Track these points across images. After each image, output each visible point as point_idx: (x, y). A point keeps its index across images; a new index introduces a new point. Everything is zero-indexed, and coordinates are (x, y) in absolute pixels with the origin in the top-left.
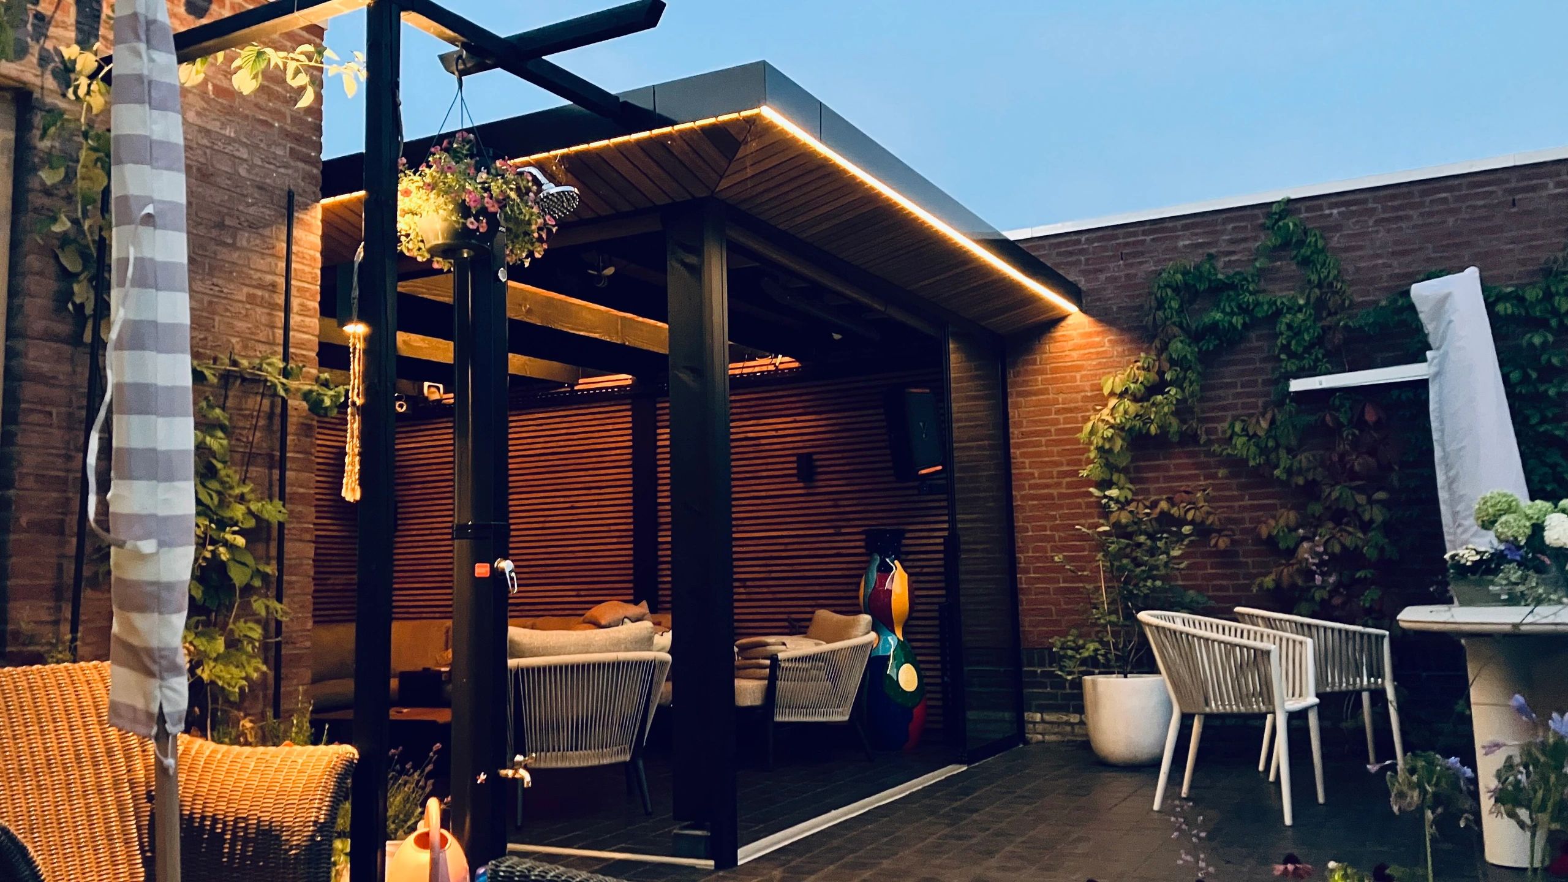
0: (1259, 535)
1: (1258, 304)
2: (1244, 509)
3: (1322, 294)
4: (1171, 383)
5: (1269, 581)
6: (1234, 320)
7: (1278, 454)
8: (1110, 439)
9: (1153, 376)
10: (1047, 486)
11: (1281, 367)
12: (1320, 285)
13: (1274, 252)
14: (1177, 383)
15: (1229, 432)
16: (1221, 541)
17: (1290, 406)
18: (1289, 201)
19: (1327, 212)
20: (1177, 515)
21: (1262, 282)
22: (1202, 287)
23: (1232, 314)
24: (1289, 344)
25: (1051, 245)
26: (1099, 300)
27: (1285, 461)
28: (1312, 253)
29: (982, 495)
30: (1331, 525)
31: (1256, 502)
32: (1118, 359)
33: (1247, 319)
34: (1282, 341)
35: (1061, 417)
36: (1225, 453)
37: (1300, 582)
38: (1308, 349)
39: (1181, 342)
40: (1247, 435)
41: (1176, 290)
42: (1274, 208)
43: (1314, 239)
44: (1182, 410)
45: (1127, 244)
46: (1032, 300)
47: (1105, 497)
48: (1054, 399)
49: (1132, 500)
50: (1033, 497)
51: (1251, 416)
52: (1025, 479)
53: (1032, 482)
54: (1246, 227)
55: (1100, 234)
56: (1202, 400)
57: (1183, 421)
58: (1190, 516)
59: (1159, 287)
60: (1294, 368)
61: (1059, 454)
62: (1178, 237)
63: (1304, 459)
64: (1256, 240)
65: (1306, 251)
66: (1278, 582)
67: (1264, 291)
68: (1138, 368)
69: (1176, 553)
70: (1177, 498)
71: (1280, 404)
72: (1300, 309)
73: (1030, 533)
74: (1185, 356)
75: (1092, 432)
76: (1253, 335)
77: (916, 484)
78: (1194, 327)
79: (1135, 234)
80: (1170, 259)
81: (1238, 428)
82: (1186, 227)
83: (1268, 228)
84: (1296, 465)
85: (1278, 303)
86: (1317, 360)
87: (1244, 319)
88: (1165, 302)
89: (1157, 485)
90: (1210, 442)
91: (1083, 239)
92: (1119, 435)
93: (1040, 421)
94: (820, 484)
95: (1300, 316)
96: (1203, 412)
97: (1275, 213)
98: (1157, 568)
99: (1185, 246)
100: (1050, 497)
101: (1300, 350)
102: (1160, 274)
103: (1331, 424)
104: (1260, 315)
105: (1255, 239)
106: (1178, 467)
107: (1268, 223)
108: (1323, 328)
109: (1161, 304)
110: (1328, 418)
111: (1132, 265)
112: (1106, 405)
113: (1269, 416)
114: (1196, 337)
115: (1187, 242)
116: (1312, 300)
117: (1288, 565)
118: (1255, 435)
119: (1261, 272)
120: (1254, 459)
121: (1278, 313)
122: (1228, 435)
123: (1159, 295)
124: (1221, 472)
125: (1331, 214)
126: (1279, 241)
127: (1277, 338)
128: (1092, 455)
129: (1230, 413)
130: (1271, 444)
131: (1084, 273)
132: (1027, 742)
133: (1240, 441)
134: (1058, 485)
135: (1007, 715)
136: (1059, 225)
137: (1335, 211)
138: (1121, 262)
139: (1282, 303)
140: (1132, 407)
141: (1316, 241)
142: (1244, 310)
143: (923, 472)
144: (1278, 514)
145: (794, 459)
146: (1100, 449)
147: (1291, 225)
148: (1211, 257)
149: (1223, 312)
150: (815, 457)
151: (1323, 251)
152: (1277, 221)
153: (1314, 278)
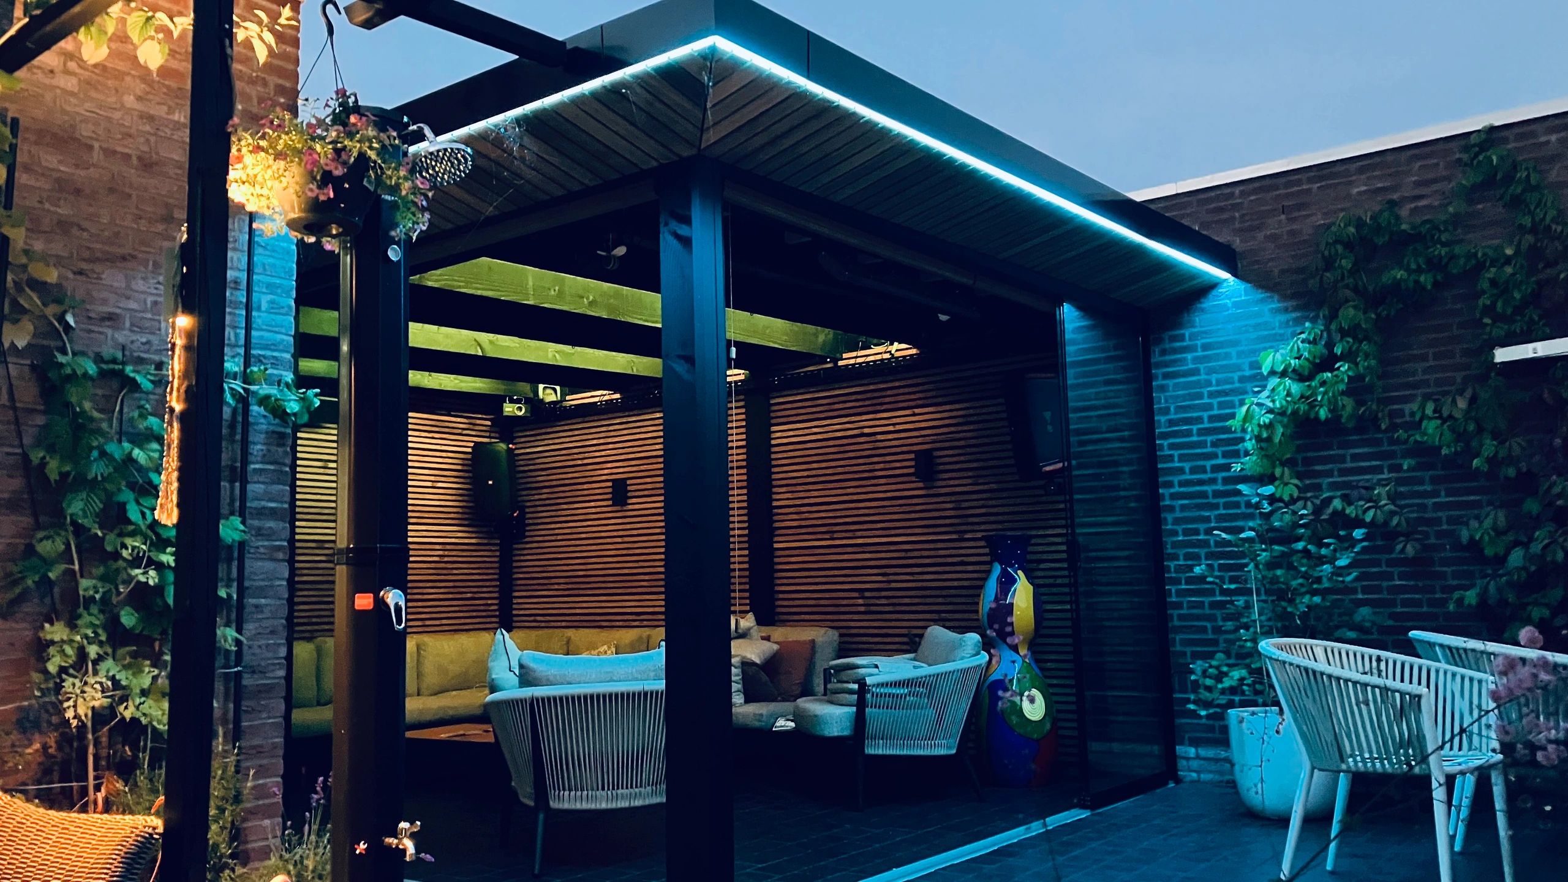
0: (1458, 537)
1: (1452, 257)
2: (1438, 507)
3: (1536, 241)
4: (1342, 358)
5: (1471, 597)
6: (1422, 279)
7: (1481, 440)
8: (1269, 426)
9: (1320, 349)
10: (1201, 482)
11: (1484, 333)
12: (1533, 230)
13: (1472, 194)
14: (1349, 356)
15: (1419, 414)
16: (1409, 546)
17: (1495, 380)
18: (1492, 129)
19: (1543, 139)
20: (1353, 515)
21: (1458, 232)
22: (1380, 241)
23: (1419, 271)
24: (1494, 303)
25: (1199, 201)
26: (1257, 262)
27: (1489, 447)
28: (1524, 191)
29: (1122, 493)
30: (1550, 527)
31: (1454, 499)
32: (1280, 331)
33: (1439, 277)
34: (1484, 301)
35: (1215, 402)
36: (1412, 439)
37: (1511, 598)
38: (1519, 310)
39: (1355, 307)
40: (1440, 417)
41: (1349, 245)
42: (1473, 139)
43: (1525, 174)
44: (1357, 388)
45: (1287, 196)
46: (1163, 266)
47: (1258, 495)
48: (1206, 380)
49: (1299, 499)
50: (1184, 496)
51: (1445, 394)
52: (1172, 475)
53: (1183, 477)
54: (1437, 164)
55: (1257, 185)
56: (1383, 376)
57: (1359, 403)
58: (1369, 516)
59: (1327, 243)
60: (1501, 334)
61: (1214, 444)
62: (1350, 183)
63: (1516, 445)
64: (1450, 180)
65: (1515, 189)
66: (1483, 597)
67: (1461, 241)
68: (1303, 341)
69: (1342, 562)
70: (1354, 494)
71: (1483, 379)
72: (1508, 260)
73: (1180, 538)
74: (1359, 324)
75: (1247, 418)
76: (1447, 296)
77: (1041, 483)
78: (1371, 288)
79: (1298, 183)
80: (1341, 210)
81: (1429, 409)
82: (1361, 170)
83: (1466, 165)
84: (1502, 453)
85: (1480, 255)
86: (1532, 322)
87: (1434, 277)
88: (1334, 261)
89: (1331, 480)
90: (1394, 427)
91: (1237, 192)
92: (1281, 422)
93: (1189, 406)
94: (943, 483)
95: (1509, 270)
96: (1386, 391)
97: (1474, 145)
98: (1319, 580)
99: (1360, 193)
100: (1204, 494)
101: (1509, 311)
102: (1330, 227)
103: (1550, 402)
104: (1455, 271)
105: (1448, 179)
106: (1355, 458)
107: (1465, 157)
108: (1539, 283)
109: (1329, 264)
110: (1547, 396)
111: (1295, 219)
112: (1264, 387)
113: (1468, 393)
114: (1373, 300)
115: (1364, 188)
116: (1524, 248)
117: (1495, 576)
118: (1450, 417)
119: (1456, 220)
120: (1449, 446)
121: (1480, 267)
122: (1418, 417)
123: (1326, 253)
124: (1406, 463)
125: (1548, 142)
126: (1480, 179)
127: (1479, 297)
128: (1249, 445)
129: (1421, 392)
130: (1471, 427)
131: (1239, 231)
132: (1178, 781)
133: (1431, 426)
134: (1213, 481)
135: (1156, 749)
136: (1208, 177)
137: (1553, 138)
138: (1283, 217)
139: (1484, 254)
140: (1296, 388)
141: (1528, 176)
142: (1434, 265)
143: (1048, 468)
144: (1483, 512)
145: (912, 456)
146: (1258, 438)
147: (1494, 158)
148: (1392, 204)
149: (1408, 269)
150: (937, 453)
151: (1537, 187)
152: (1477, 155)
153: (1527, 221)
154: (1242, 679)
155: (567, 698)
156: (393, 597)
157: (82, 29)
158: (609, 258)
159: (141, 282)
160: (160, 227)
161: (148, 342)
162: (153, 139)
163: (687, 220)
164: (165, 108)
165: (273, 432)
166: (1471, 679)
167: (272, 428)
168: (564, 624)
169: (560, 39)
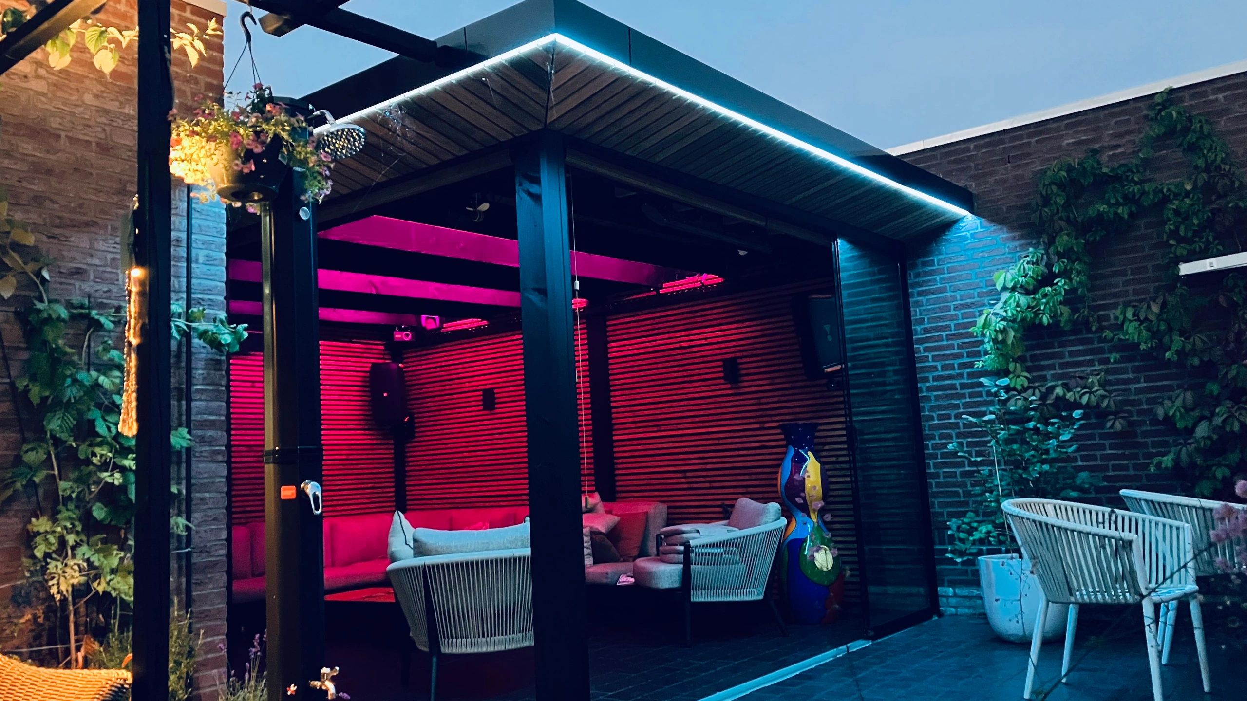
0: (1156, 414)
1: (1143, 193)
2: (1139, 391)
3: (1209, 178)
4: (1059, 275)
5: (1167, 461)
6: (1120, 210)
7: (1171, 337)
8: (1004, 331)
9: (1042, 268)
10: (950, 377)
11: (1170, 252)
12: (1207, 170)
13: (1158, 142)
14: (1065, 274)
15: (1121, 318)
16: (1117, 423)
17: (1180, 289)
18: (1171, 91)
19: (1212, 97)
20: (1072, 400)
21: (1148, 173)
22: (1086, 182)
23: (1118, 204)
24: (1177, 228)
25: (942, 155)
26: (990, 201)
27: (1178, 342)
28: (1198, 139)
29: (888, 388)
30: (1229, 404)
31: (1151, 384)
32: (1010, 256)
33: (1134, 209)
34: (1169, 227)
35: (959, 313)
36: (1117, 337)
37: (1199, 461)
38: (1197, 233)
39: (1068, 235)
40: (1138, 320)
41: (1061, 186)
42: (1158, 99)
43: (1199, 125)
44: (1071, 299)
45: (1013, 148)
46: (916, 207)
47: (996, 385)
48: (951, 297)
49: (1029, 388)
50: (938, 388)
51: (1141, 301)
52: (928, 372)
53: (936, 374)
54: (1129, 120)
55: (987, 140)
56: (1092, 289)
57: (1074, 310)
58: (1085, 400)
59: (1044, 185)
60: (1185, 253)
61: (960, 347)
62: (1062, 137)
63: (1199, 340)
64: (1140, 133)
65: (1191, 137)
66: (1177, 461)
67: (1150, 180)
68: (1028, 263)
69: (1064, 438)
70: (1072, 383)
71: (1171, 289)
72: (1187, 194)
73: (936, 422)
74: (1072, 248)
75: (986, 325)
76: (1142, 223)
77: (824, 381)
78: (1080, 220)
79: (1021, 137)
80: (1055, 158)
81: (1129, 314)
82: (1068, 127)
83: (1152, 119)
84: (1188, 347)
85: (1165, 190)
86: (1208, 242)
87: (1130, 209)
88: (1050, 199)
89: (1053, 372)
90: (1101, 329)
91: (972, 146)
92: (1012, 327)
93: (939, 317)
94: (745, 384)
95: (1188, 201)
96: (1094, 300)
97: (1158, 104)
98: (1047, 452)
99: (1069, 145)
100: (953, 387)
101: (1190, 234)
102: (1046, 172)
103: (1224, 305)
104: (1146, 204)
105: (1139, 131)
106: (1072, 354)
107: (1152, 114)
108: (1213, 211)
109: (1047, 201)
110: (1222, 300)
111: (1018, 167)
112: (998, 300)
113: (1160, 300)
114: (1082, 229)
115: (1072, 141)
116: (1200, 184)
117: (1186, 444)
118: (1146, 319)
119: (1146, 163)
120: (1145, 343)
121: (1166, 200)
122: (1120, 320)
123: (1044, 193)
124: (1113, 357)
125: (1217, 99)
126: (1163, 130)
127: (1165, 225)
128: (988, 346)
129: (1121, 300)
130: (1163, 327)
131: (973, 177)
132: (940, 615)
133: (1131, 326)
134: (960, 376)
135: (921, 590)
136: (949, 136)
137: (1220, 96)
138: (1009, 165)
139: (1169, 190)
140: (1023, 300)
141: (1201, 127)
142: (1129, 199)
143: (829, 370)
144: (1175, 394)
145: (721, 363)
146: (995, 341)
147: (1174, 113)
148: (1095, 152)
149: (1108, 204)
150: (739, 361)
151: (1209, 135)
152: (1160, 111)
153: (1201, 163)
154: (989, 532)
155: (452, 565)
156: (312, 488)
157: (50, 42)
158: (476, 213)
159: (101, 243)
160: (115, 199)
161: (109, 291)
162: (107, 128)
163: (537, 181)
164: (117, 104)
165: (211, 360)
166: (1171, 527)
167: (209, 356)
168: (448, 506)
169: (432, 39)
